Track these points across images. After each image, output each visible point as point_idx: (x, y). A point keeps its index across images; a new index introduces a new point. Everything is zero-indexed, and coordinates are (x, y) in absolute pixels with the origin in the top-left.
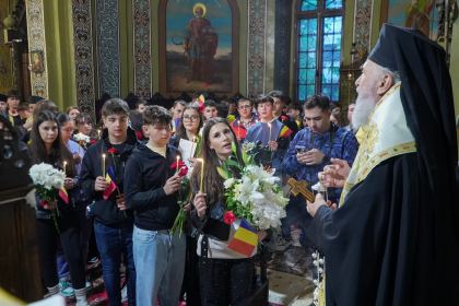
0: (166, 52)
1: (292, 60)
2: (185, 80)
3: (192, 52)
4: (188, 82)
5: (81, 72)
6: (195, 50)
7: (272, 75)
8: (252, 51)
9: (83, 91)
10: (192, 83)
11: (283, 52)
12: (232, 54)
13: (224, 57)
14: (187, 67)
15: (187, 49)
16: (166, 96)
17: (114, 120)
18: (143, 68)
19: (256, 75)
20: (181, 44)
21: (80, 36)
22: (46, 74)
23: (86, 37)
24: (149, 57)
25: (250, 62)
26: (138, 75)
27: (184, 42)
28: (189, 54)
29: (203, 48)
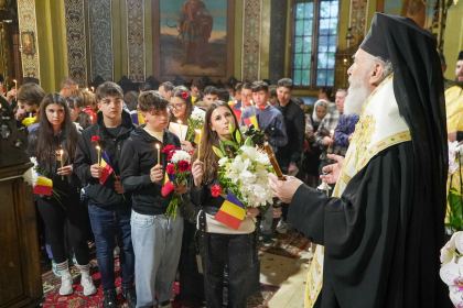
0: (160, 34)
1: (288, 45)
3: (186, 35)
5: (73, 54)
6: (189, 33)
7: (267, 58)
8: (247, 35)
9: (75, 74)
11: (279, 36)
12: (227, 37)
13: (219, 40)
18: (136, 51)
19: (251, 58)
20: (176, 26)
21: (72, 18)
22: (37, 56)
23: (78, 19)
24: (142, 40)
25: (245, 46)
26: (131, 58)
27: (178, 24)
28: (183, 37)
29: (197, 31)
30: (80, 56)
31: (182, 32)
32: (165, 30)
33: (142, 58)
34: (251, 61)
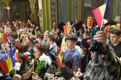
3: (94, 6)
6: (95, 5)
8: (119, 4)
9: (53, 22)
12: (110, 5)
20: (90, 3)
21: (52, 4)
23: (54, 4)
24: (78, 9)
25: (117, 8)
26: (74, 15)
27: (91, 2)
28: (93, 7)
29: (98, 4)
30: (55, 16)
31: (92, 5)
32: (86, 5)
33: (77, 15)
34: (120, 14)
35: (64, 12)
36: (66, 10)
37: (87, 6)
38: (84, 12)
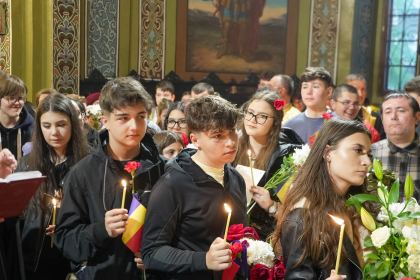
0: (188, 10)
1: (380, 28)
2: (214, 54)
3: (226, 12)
4: (219, 58)
5: (62, 37)
6: (231, 9)
7: (349, 48)
8: (319, 12)
9: (62, 65)
10: (224, 59)
11: (367, 15)
12: (287, 16)
13: (274, 20)
14: (218, 35)
15: (220, 8)
16: (185, 77)
17: (125, 118)
18: (152, 33)
19: (323, 48)
22: (9, 38)
24: (162, 18)
25: (315, 29)
26: (144, 44)
28: (222, 15)
29: (243, 6)
30: (70, 39)
33: (159, 45)
34: (323, 52)
35: (106, 27)
36: (115, 18)
37: (200, 12)
38: (187, 36)
